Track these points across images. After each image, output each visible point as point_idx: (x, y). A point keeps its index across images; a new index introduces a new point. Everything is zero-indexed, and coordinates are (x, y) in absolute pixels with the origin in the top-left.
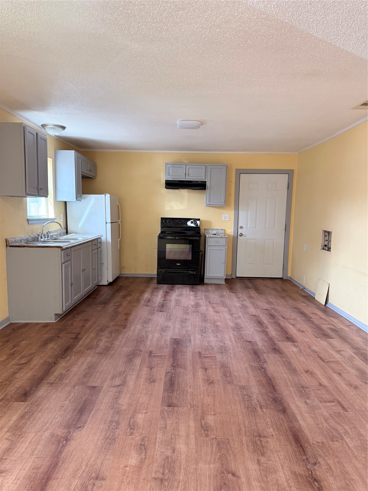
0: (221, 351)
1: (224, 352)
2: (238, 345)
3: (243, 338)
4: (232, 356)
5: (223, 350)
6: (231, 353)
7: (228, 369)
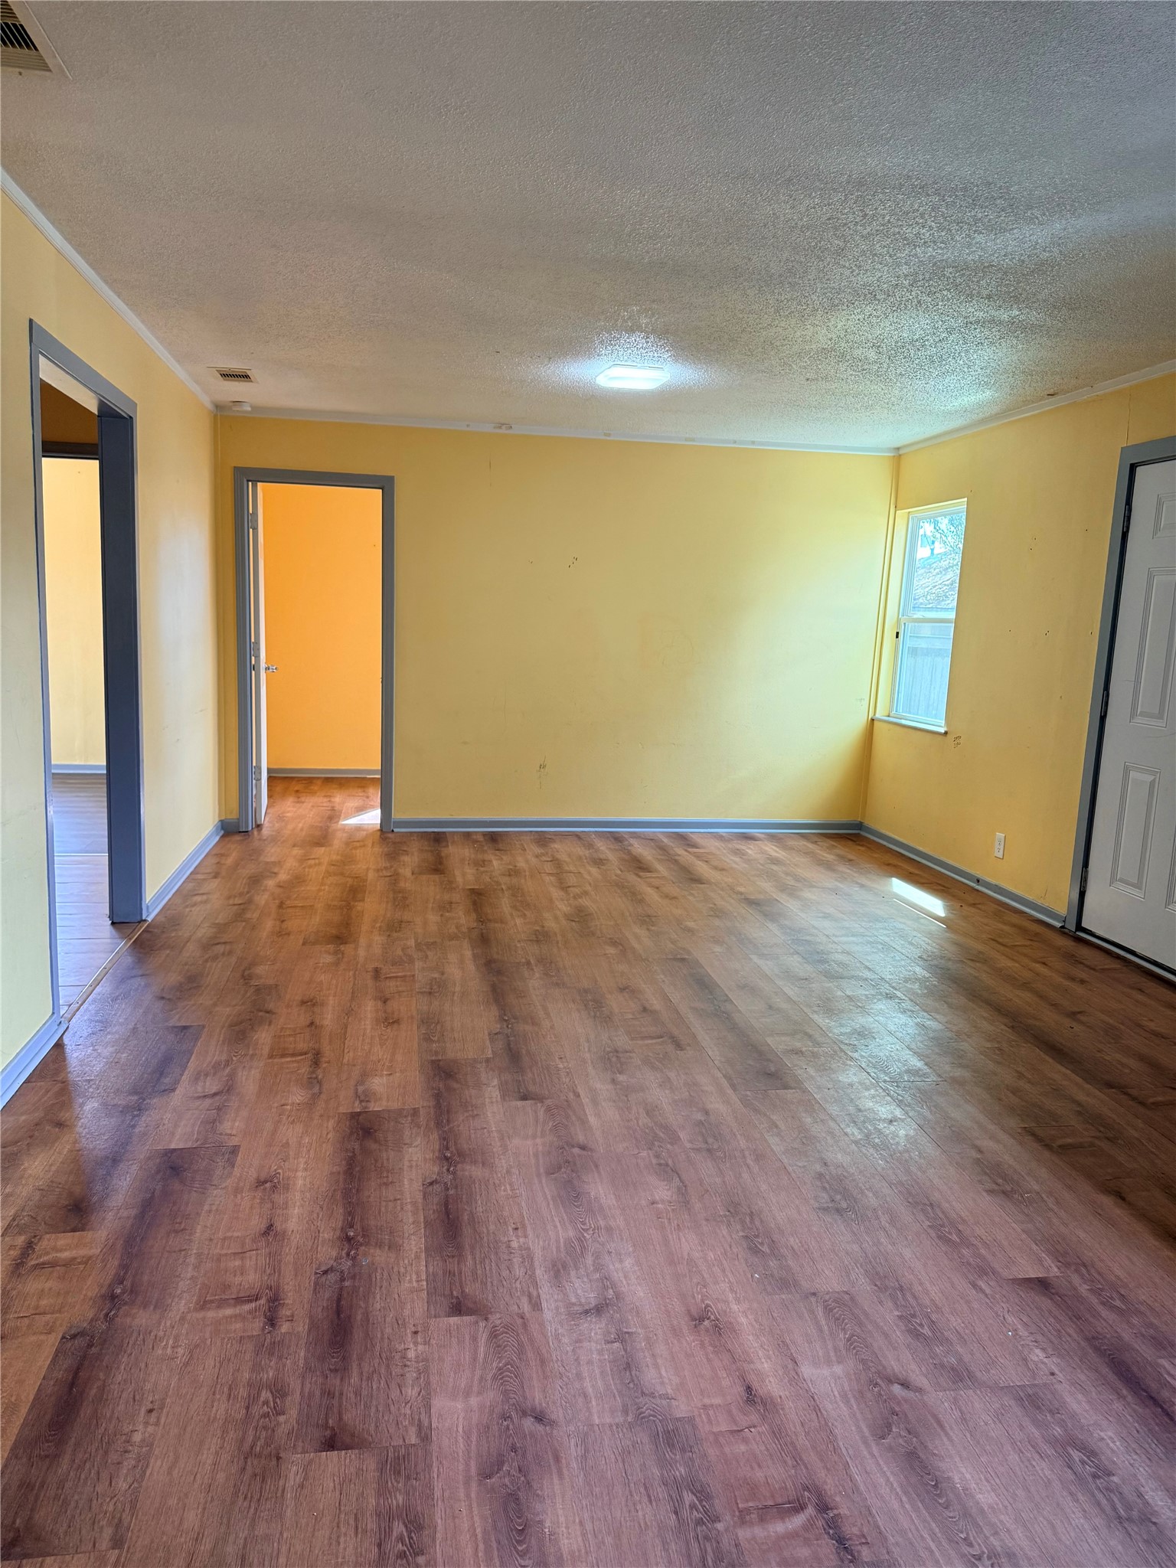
0: (618, 1055)
1: (609, 1052)
2: (568, 1080)
3: (548, 1109)
4: (586, 1045)
5: (613, 1061)
6: (589, 1051)
7: (592, 1014)
